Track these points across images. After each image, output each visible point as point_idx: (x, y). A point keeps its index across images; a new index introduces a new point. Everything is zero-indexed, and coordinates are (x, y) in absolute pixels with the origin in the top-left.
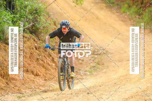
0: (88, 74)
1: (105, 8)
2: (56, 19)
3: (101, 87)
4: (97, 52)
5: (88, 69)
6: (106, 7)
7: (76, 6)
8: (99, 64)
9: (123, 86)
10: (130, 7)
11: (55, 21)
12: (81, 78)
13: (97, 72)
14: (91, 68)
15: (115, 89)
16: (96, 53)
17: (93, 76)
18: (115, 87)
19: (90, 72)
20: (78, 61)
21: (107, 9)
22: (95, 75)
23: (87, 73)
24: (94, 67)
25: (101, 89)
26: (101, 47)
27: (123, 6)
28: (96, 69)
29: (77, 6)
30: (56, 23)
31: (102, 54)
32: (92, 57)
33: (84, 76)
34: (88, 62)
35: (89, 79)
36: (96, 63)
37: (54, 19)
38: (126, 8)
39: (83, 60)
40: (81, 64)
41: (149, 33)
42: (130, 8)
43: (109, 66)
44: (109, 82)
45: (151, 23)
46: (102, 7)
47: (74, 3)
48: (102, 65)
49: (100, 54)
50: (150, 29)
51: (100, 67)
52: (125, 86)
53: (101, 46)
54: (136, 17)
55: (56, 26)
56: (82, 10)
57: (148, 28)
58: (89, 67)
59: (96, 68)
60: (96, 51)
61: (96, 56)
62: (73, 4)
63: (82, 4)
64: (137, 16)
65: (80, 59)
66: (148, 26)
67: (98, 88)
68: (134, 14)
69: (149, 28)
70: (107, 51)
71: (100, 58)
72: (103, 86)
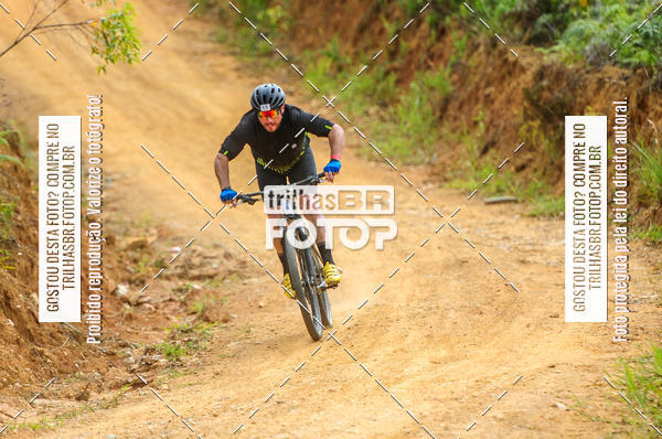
0: (163, 361)
1: (233, 76)
2: (21, 124)
3: (218, 420)
4: (202, 265)
5: (159, 340)
6: (237, 70)
7: (104, 69)
8: (207, 320)
9: (315, 415)
10: (340, 69)
11: (16, 134)
12: (130, 380)
13: (200, 355)
14: (173, 338)
15: (278, 428)
16: (195, 272)
17: (181, 370)
18: (280, 419)
19: (169, 354)
20: (118, 309)
21: (240, 77)
22: (193, 369)
23: (155, 357)
24: (186, 332)
25: (217, 429)
26: (216, 246)
27: (311, 66)
28: (196, 342)
29: (110, 66)
30: (18, 141)
31: (220, 277)
32: (180, 290)
33: (145, 374)
34: (160, 311)
35: (165, 387)
36: (194, 313)
37: (12, 122)
38: (325, 74)
39: (138, 304)
40: (130, 318)
41: (425, 183)
42: (340, 76)
43: (252, 329)
44: (253, 398)
45: (431, 138)
46: (219, 70)
47: (95, 55)
48: (224, 325)
49: (211, 277)
50: (429, 163)
51: (215, 331)
52: (322, 413)
53: (216, 241)
54: (367, 113)
55: (19, 155)
56: (134, 87)
57: (422, 163)
58: (167, 332)
59: (194, 339)
60: (196, 261)
61: (196, 285)
62: (94, 61)
63: (129, 61)
64: (373, 110)
65: (125, 300)
66: (420, 152)
67: (205, 423)
68: (359, 99)
69: (427, 160)
70: (243, 263)
71: (214, 292)
72: (227, 417)
